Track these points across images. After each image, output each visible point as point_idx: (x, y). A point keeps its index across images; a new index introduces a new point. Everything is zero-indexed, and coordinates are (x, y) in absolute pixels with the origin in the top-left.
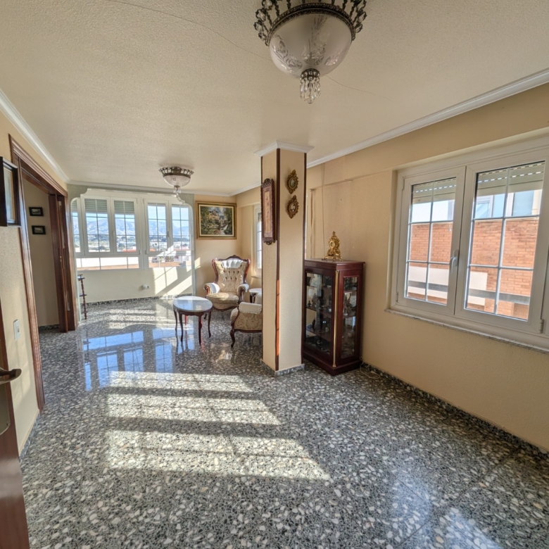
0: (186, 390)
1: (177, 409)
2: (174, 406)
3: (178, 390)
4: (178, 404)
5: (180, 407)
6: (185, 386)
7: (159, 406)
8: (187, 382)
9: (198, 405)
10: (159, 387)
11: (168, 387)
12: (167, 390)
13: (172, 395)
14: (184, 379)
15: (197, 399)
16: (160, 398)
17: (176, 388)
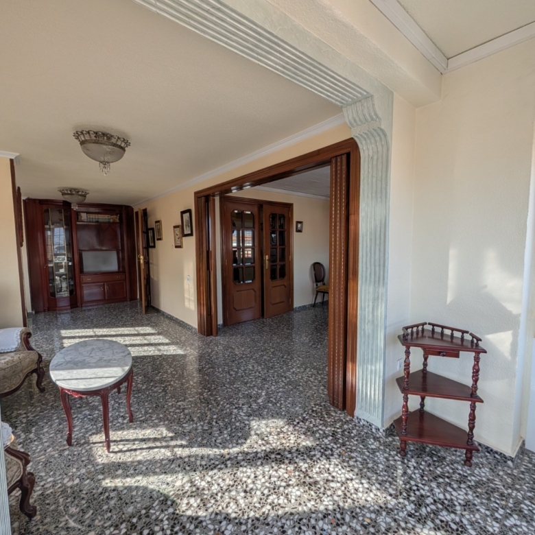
16: (134, 343)
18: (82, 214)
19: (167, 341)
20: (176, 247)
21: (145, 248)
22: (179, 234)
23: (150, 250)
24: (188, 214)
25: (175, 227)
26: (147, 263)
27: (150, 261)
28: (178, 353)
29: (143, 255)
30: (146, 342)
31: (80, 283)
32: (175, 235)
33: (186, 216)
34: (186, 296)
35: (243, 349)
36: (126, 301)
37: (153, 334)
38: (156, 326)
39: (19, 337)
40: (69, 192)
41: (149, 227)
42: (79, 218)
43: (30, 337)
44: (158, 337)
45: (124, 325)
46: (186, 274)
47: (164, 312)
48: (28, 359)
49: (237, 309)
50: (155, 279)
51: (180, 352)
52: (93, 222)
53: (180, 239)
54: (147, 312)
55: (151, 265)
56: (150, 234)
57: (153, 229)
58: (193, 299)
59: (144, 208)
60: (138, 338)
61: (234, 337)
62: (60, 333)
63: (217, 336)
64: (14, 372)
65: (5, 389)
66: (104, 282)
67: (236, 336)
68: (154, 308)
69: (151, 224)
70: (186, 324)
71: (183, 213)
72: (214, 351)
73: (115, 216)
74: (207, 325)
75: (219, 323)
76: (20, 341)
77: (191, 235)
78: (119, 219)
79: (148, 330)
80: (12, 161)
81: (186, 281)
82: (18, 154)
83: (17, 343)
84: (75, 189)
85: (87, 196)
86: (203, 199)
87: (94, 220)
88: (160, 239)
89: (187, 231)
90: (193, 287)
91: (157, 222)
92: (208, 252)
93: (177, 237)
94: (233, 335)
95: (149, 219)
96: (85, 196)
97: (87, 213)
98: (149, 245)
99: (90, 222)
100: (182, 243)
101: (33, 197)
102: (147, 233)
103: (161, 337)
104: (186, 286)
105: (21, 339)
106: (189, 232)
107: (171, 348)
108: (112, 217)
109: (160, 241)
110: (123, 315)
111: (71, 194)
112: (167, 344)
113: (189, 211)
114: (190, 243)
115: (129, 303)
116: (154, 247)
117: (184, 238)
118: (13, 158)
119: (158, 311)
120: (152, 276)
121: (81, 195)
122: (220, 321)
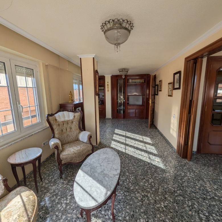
0: (130, 147)
1: (134, 143)
2: (135, 144)
3: (132, 148)
4: (134, 144)
5: (133, 143)
6: (130, 148)
7: (139, 145)
8: (128, 149)
9: (128, 142)
10: (139, 151)
11: (135, 150)
12: (136, 149)
13: (135, 147)
14: (129, 151)
15: (128, 143)
16: (139, 147)
17: (133, 149)
18: (130, 80)
19: (155, 152)
20: (169, 96)
21: (153, 95)
22: (171, 88)
23: (156, 96)
24: (178, 75)
25: (169, 84)
26: (154, 103)
27: (155, 102)
28: (160, 166)
29: (151, 99)
30: (144, 148)
31: (127, 109)
32: (169, 88)
33: (177, 76)
34: (172, 126)
35: (215, 187)
36: (144, 119)
37: (149, 144)
38: (153, 138)
39: (87, 137)
40: (121, 70)
41: (156, 84)
42: (129, 82)
43: (91, 138)
44: (151, 147)
45: (138, 133)
46: (173, 113)
47: (159, 130)
48: (86, 150)
49: (211, 143)
50: (157, 111)
51: (162, 166)
52: (134, 83)
53: (172, 91)
54: (150, 127)
55: (155, 104)
56: (156, 88)
57: (158, 85)
58: (176, 130)
59: (155, 74)
60: (142, 144)
61: (206, 168)
62: (115, 130)
63: (190, 161)
64: (79, 155)
65: (77, 161)
66: (136, 109)
67: (208, 167)
68: (155, 126)
69: (157, 82)
70: (170, 143)
71: (175, 74)
72: (186, 176)
73: (143, 80)
74: (184, 151)
75: (193, 150)
76: (87, 139)
77: (179, 88)
78: (144, 81)
79: (148, 140)
80: (94, 58)
81: (172, 118)
82: (95, 54)
83: (86, 140)
84: (124, 69)
85: (128, 71)
86: (192, 62)
87: (134, 82)
88: (160, 91)
89: (177, 86)
90: (177, 123)
91: (160, 81)
92: (191, 101)
93: (170, 90)
94: (205, 165)
95: (157, 80)
96: (127, 71)
97: (132, 79)
98: (155, 94)
99: (133, 83)
100: (172, 93)
101: (114, 74)
102: (155, 87)
103: (153, 147)
104: (172, 121)
105: (88, 138)
106: (178, 87)
107: (156, 159)
108: (141, 80)
109: (160, 92)
110: (140, 127)
111: (122, 71)
112: (155, 155)
113: (179, 72)
114: (178, 94)
115: (145, 120)
116: (157, 95)
117: (174, 91)
118: (94, 57)
119: (156, 128)
120: (155, 110)
121: (126, 71)
122: (195, 149)
